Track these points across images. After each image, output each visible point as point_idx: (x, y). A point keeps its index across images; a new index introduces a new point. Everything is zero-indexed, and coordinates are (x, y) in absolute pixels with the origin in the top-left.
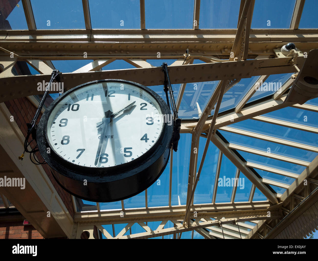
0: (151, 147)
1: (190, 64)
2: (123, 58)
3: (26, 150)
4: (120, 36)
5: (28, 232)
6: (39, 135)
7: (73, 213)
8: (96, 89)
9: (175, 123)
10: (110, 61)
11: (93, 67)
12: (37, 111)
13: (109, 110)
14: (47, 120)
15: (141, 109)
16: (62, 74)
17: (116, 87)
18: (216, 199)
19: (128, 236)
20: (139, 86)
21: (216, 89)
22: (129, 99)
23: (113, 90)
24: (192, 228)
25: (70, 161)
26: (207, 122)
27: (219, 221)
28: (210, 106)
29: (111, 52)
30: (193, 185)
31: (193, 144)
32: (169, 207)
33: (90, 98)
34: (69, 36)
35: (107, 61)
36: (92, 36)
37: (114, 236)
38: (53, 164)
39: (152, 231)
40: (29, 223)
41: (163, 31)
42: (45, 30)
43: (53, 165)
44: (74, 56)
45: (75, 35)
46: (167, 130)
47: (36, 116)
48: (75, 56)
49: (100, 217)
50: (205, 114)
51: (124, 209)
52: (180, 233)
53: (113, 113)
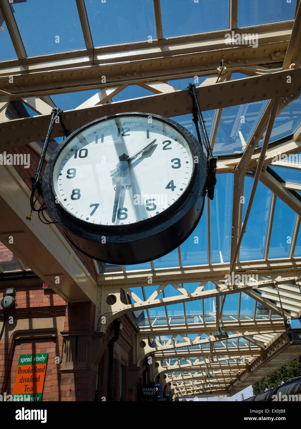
0: (179, 196)
1: (226, 81)
2: (138, 82)
3: (33, 209)
4: (131, 52)
5: (49, 296)
6: (45, 190)
7: (95, 275)
8: (106, 127)
9: (209, 164)
10: (120, 88)
11: (100, 99)
12: (40, 162)
13: (124, 154)
14: (53, 171)
15: (164, 149)
16: (64, 112)
17: (130, 123)
18: (269, 255)
19: (161, 300)
20: (159, 119)
21: (265, 111)
22: (148, 137)
23: (127, 127)
24: (239, 290)
25: (84, 219)
26: (254, 157)
27: (274, 281)
28: (257, 135)
29: (121, 77)
30: (238, 238)
31: (236, 186)
32: (208, 265)
33: (100, 140)
34: (67, 61)
35: (116, 88)
36: (95, 58)
37: (145, 300)
38: (65, 223)
39: (189, 294)
40: (48, 287)
41: (187, 38)
42: (38, 57)
43: (65, 225)
44: (75, 87)
45: (75, 58)
46: (199, 173)
47: (39, 168)
48: (77, 87)
49: (126, 279)
50: (250, 147)
51: (154, 269)
52: (223, 296)
53: (130, 157)
